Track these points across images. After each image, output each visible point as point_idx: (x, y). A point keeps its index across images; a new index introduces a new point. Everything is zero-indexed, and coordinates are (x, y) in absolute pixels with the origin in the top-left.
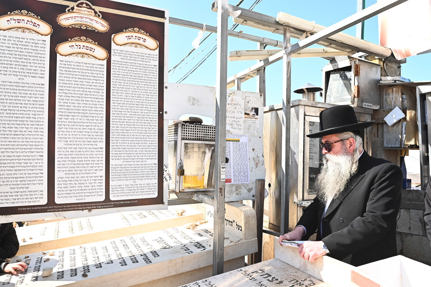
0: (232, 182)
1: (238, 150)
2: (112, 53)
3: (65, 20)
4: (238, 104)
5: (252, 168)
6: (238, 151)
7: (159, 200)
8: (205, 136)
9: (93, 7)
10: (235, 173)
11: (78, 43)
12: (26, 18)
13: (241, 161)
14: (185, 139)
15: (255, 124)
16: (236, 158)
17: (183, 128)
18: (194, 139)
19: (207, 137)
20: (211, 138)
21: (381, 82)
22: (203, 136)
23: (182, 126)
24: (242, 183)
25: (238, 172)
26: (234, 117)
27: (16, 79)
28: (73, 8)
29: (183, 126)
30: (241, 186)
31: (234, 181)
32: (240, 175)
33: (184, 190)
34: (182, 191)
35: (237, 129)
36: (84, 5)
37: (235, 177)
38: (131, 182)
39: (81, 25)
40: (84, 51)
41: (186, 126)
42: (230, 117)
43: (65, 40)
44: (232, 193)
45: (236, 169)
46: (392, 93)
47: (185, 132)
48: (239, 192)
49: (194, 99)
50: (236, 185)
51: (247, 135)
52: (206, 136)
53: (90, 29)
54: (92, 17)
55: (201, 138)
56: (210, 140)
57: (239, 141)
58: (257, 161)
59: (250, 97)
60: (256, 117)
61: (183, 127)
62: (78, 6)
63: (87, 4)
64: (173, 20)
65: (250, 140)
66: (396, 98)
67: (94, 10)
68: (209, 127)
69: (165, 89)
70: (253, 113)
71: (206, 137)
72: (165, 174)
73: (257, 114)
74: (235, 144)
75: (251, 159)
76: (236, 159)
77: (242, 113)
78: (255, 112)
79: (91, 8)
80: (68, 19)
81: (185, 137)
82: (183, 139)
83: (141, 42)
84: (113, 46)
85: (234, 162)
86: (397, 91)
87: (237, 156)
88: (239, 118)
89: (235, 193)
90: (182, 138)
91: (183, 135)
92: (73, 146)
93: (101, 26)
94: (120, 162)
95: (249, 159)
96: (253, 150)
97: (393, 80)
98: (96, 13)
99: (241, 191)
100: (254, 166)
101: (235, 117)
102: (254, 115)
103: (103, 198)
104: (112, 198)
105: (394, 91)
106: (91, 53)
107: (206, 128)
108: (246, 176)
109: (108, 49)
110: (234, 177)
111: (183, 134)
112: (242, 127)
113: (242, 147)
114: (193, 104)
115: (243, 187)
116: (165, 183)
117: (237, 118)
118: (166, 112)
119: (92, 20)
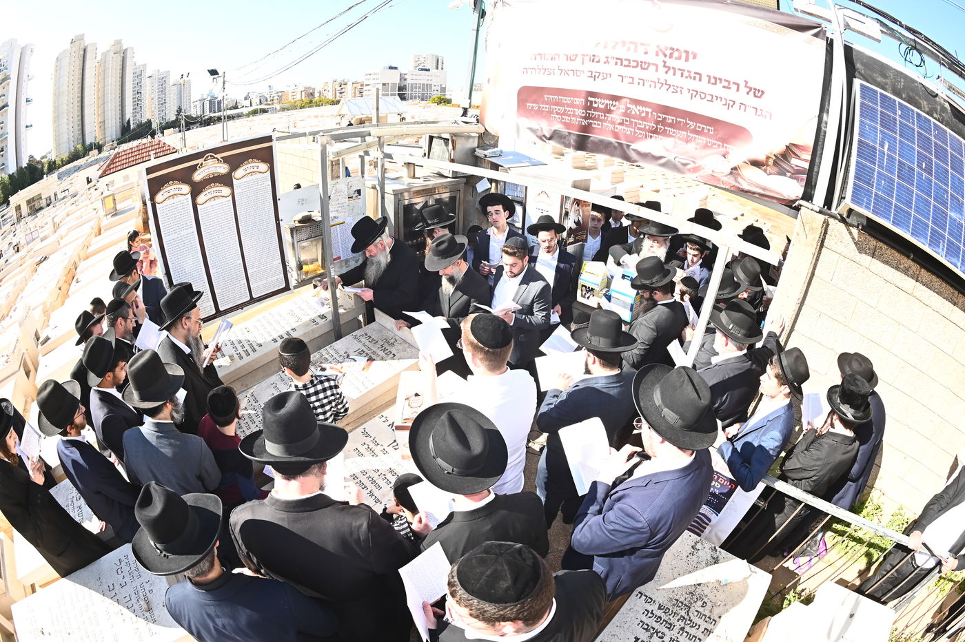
0: (342, 259)
2: (235, 188)
3: (198, 176)
7: (287, 288)
9: (216, 156)
11: (209, 191)
12: (173, 187)
15: (358, 204)
26: (339, 204)
27: (176, 236)
28: (202, 164)
30: (349, 260)
34: (304, 280)
35: (342, 213)
36: (209, 157)
38: (265, 281)
39: (209, 175)
40: (215, 194)
43: (200, 192)
49: (303, 200)
53: (216, 175)
54: (216, 165)
59: (352, 181)
60: (359, 197)
62: (205, 160)
63: (211, 156)
64: (279, 139)
67: (216, 158)
69: (278, 201)
70: (356, 194)
72: (288, 268)
73: (360, 195)
77: (345, 198)
79: (214, 158)
80: (199, 174)
83: (255, 169)
84: (235, 181)
85: (342, 241)
88: (343, 204)
92: (221, 269)
93: (223, 169)
94: (255, 269)
98: (218, 160)
102: (357, 196)
103: (248, 298)
104: (254, 296)
106: (220, 194)
109: (231, 185)
112: (347, 210)
114: (303, 204)
115: (351, 260)
116: (289, 275)
118: (282, 220)
119: (216, 167)
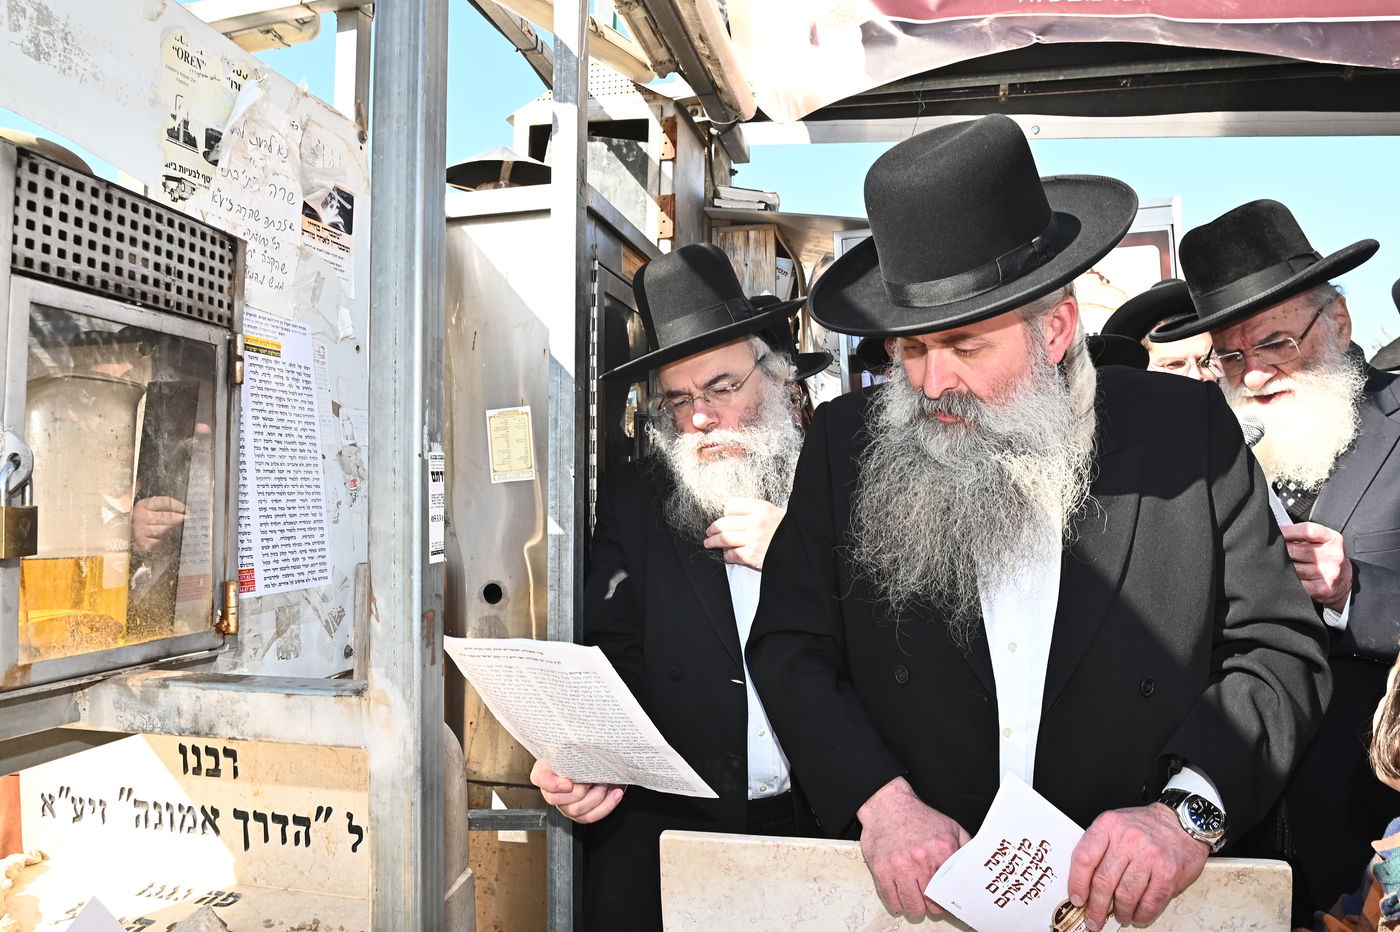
0: (260, 590)
1: (275, 402)
4: (275, 149)
5: (339, 503)
6: (276, 408)
8: (164, 278)
10: (269, 535)
13: (291, 468)
14: (37, 270)
15: (339, 274)
16: (269, 445)
17: (25, 185)
18: (98, 285)
19: (174, 289)
20: (195, 302)
21: (717, 202)
22: (150, 273)
23: (19, 164)
24: (302, 586)
25: (281, 527)
26: (255, 215)
29: (26, 166)
30: (298, 604)
31: (268, 582)
32: (291, 542)
33: (26, 668)
34: (17, 684)
35: (266, 282)
37: (271, 559)
41: (42, 170)
42: (236, 208)
44: (261, 651)
45: (273, 513)
46: (742, 246)
47: (39, 217)
48: (291, 637)
50: (278, 603)
51: (308, 331)
52: (168, 279)
55: (139, 287)
56: (190, 309)
57: (277, 353)
58: (355, 470)
59: (321, 127)
60: (345, 238)
61: (27, 176)
65: (320, 356)
66: (758, 264)
68: (185, 221)
70: (334, 214)
71: (168, 287)
73: (349, 231)
74: (261, 366)
75: (332, 456)
76: (270, 452)
77: (290, 200)
78: (339, 214)
81: (37, 255)
82: (21, 267)
85: (261, 468)
86: (762, 243)
87: (273, 438)
88: (277, 225)
89: (274, 646)
90: (14, 257)
91: (21, 241)
95: (324, 457)
96: (336, 408)
97: (760, 202)
99: (297, 636)
100: (343, 494)
101: (262, 216)
102: (335, 225)
105: (752, 242)
107: (171, 223)
108: (317, 547)
110: (266, 559)
111: (23, 233)
112: (289, 279)
113: (291, 386)
115: (307, 612)
117: (269, 222)
